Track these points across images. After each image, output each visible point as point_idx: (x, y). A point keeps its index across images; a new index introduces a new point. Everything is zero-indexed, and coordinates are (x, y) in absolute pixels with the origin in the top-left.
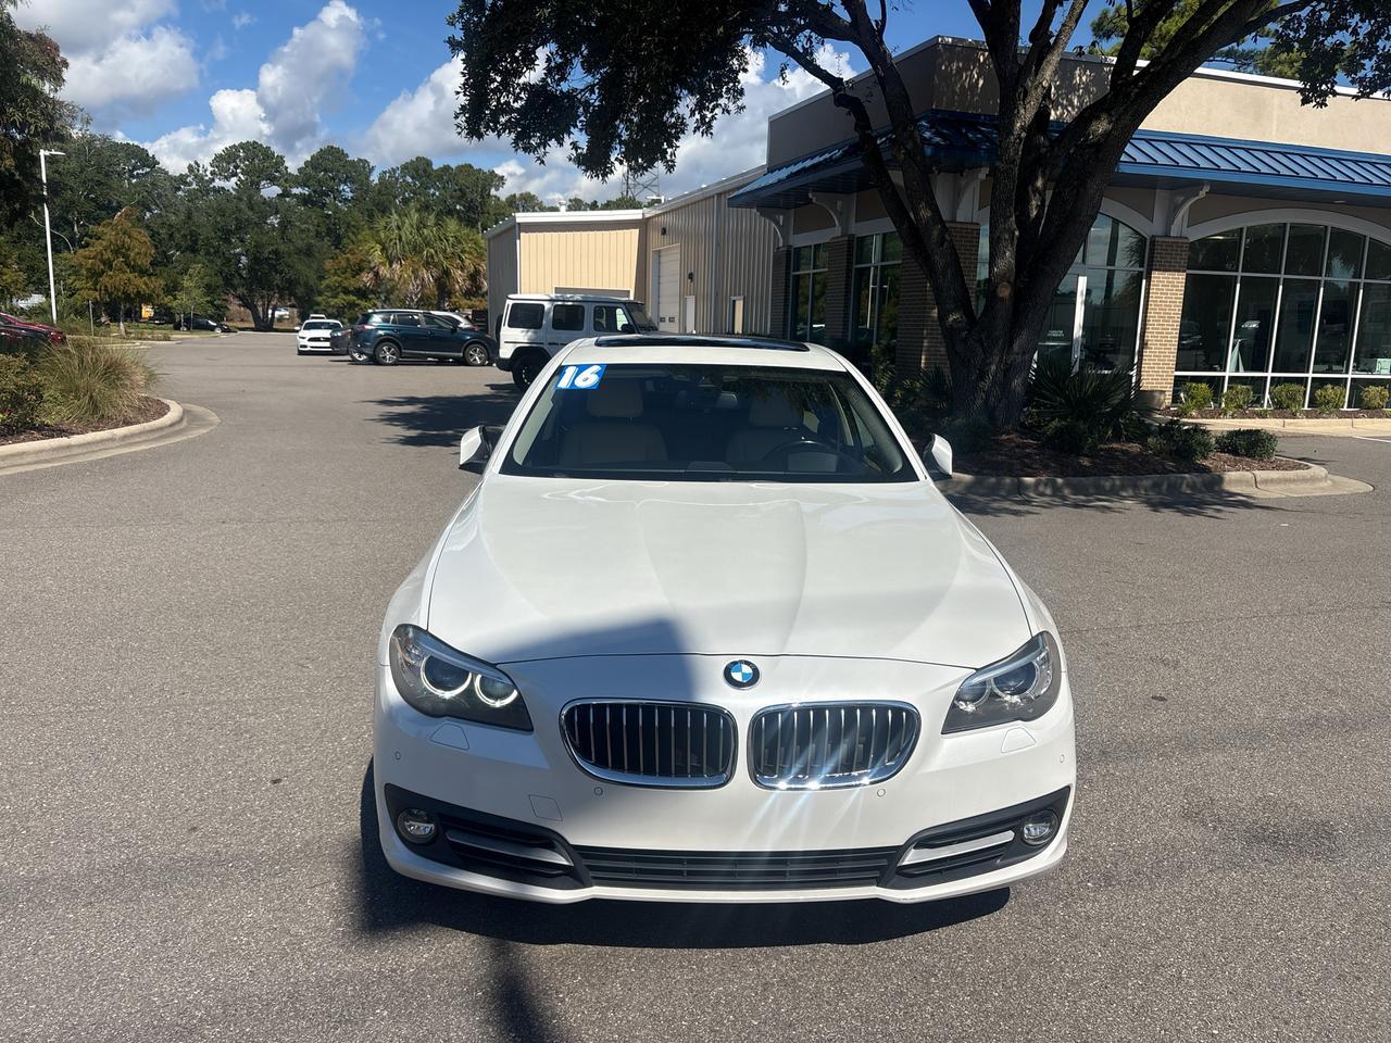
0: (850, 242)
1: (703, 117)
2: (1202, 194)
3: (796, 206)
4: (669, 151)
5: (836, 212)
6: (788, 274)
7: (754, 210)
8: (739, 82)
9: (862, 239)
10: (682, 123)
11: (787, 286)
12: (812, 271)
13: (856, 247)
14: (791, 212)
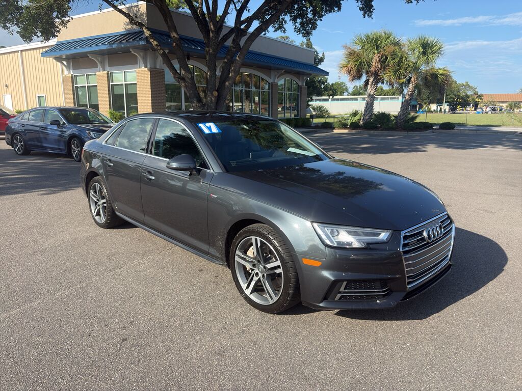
0: (108, 74)
3: (73, 58)
12: (86, 85)
13: (110, 76)
14: (71, 60)
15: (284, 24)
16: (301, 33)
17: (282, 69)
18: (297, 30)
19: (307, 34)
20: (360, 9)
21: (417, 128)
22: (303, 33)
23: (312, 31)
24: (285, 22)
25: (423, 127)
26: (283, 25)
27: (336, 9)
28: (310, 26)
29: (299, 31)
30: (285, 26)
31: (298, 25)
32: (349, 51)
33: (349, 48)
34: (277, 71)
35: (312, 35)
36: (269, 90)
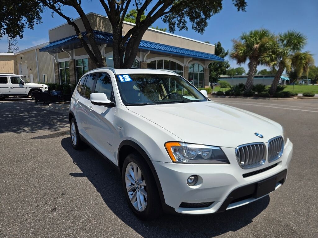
0: (74, 61)
1: (30, 25)
2: (149, 53)
3: (59, 52)
4: (21, 32)
5: (69, 54)
6: (58, 69)
7: (47, 53)
8: (40, 16)
10: (23, 25)
11: (59, 72)
12: (65, 68)
13: (76, 62)
14: (58, 54)
15: (185, 24)
16: (197, 30)
17: (191, 57)
18: (194, 28)
19: (201, 30)
20: (235, 5)
21: (285, 96)
22: (198, 30)
23: (204, 28)
24: (186, 22)
26: (185, 25)
27: (219, 8)
28: (203, 24)
30: (186, 26)
31: (195, 25)
32: (236, 43)
33: (236, 42)
34: (187, 59)
35: (205, 31)
36: (183, 70)
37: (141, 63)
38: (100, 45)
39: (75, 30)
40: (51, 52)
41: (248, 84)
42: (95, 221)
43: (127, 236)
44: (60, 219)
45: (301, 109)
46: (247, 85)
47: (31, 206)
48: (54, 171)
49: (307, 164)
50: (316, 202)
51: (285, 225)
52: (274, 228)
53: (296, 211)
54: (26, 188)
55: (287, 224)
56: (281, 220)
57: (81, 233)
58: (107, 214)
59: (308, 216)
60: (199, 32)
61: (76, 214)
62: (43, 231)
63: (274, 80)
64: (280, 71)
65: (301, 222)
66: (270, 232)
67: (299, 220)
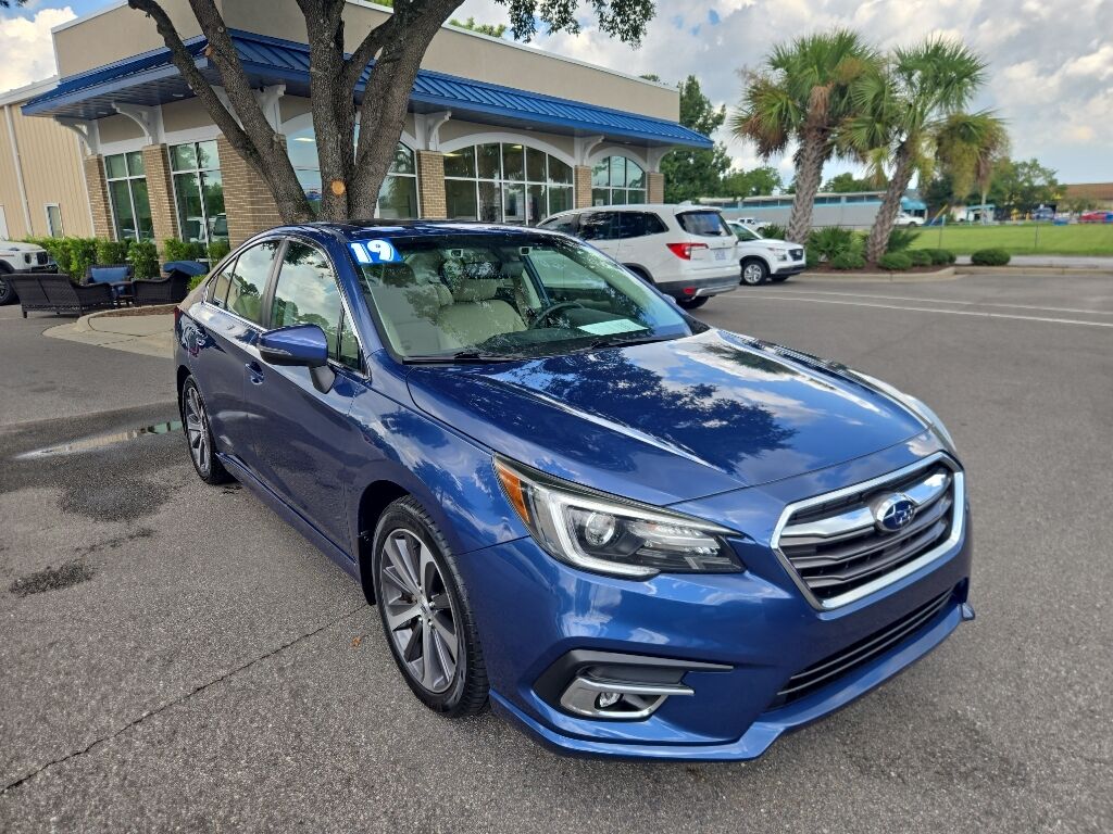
0: (163, 149)
3: (99, 117)
5: (143, 122)
6: (103, 181)
7: (52, 120)
9: (173, 148)
11: (104, 193)
12: (128, 178)
13: (170, 155)
14: (95, 122)
15: (570, 9)
16: (616, 30)
17: (598, 134)
18: (605, 24)
19: (633, 33)
21: (914, 265)
22: (621, 32)
23: (642, 24)
24: (574, 4)
25: (929, 261)
26: (569, 14)
28: (638, 8)
29: (613, 27)
30: (575, 16)
31: (609, 11)
32: (752, 82)
33: (753, 76)
34: (587, 140)
35: (645, 34)
36: (570, 182)
37: (419, 155)
38: (262, 91)
39: (160, 29)
40: (67, 118)
41: (794, 228)
42: (296, 760)
43: (419, 802)
44: (162, 762)
45: (967, 308)
46: (792, 231)
47: (44, 719)
48: (120, 579)
49: (1002, 498)
50: (1041, 629)
51: (949, 719)
52: (914, 730)
53: (980, 663)
54: (17, 651)
55: (956, 711)
56: (935, 700)
57: (248, 808)
58: (340, 728)
59: (1021, 679)
60: (623, 39)
61: (222, 737)
62: (100, 813)
63: (882, 212)
64: (899, 180)
65: (1000, 702)
66: (903, 746)
67: (993, 694)
